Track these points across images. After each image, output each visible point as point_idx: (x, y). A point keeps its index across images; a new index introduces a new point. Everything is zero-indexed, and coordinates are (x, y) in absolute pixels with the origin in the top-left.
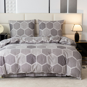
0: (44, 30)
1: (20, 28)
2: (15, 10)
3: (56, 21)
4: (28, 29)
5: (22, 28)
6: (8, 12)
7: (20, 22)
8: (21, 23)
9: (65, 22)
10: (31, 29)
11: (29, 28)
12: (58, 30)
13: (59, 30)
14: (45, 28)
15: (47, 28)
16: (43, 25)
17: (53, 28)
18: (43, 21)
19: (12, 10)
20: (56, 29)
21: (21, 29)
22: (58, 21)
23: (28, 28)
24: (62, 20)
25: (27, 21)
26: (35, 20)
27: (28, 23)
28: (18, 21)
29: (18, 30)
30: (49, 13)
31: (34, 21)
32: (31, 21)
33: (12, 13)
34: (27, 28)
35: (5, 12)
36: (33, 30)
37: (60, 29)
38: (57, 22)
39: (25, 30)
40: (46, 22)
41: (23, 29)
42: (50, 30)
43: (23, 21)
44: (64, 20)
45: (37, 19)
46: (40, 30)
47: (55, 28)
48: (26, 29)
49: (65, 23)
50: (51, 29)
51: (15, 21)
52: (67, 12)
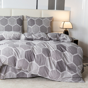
0: (33, 26)
1: (7, 25)
3: (45, 18)
4: (17, 25)
5: (9, 24)
7: (8, 17)
8: (9, 19)
9: (53, 19)
10: (19, 26)
11: (18, 25)
12: (47, 27)
14: (34, 25)
15: (36, 25)
16: (32, 22)
17: (42, 25)
18: (32, 17)
20: (46, 26)
21: (8, 25)
22: (47, 18)
23: (16, 24)
24: (51, 17)
25: (15, 17)
26: (23, 16)
27: (16, 19)
28: (5, 17)
29: (6, 27)
30: (37, 9)
31: (22, 17)
32: (19, 17)
34: (15, 24)
36: (21, 26)
37: (49, 26)
38: (46, 18)
39: (13, 26)
40: (35, 18)
41: (11, 25)
42: (39, 27)
43: (11, 17)
44: (52, 17)
46: (29, 26)
47: (44, 25)
48: (14, 25)
49: (53, 21)
50: (41, 26)
52: (54, 9)
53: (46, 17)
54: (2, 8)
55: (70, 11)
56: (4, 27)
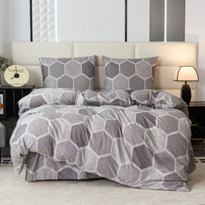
0: (114, 78)
1: (63, 75)
2: (53, 34)
3: (141, 59)
4: (82, 76)
5: (67, 75)
6: (38, 39)
7: (65, 60)
8: (67, 63)
9: (160, 61)
10: (87, 77)
11: (84, 75)
12: (145, 79)
13: (147, 78)
14: (118, 75)
15: (122, 75)
16: (113, 68)
17: (134, 75)
18: (113, 59)
19: (46, 34)
20: (141, 77)
21: (65, 76)
22: (145, 59)
23: (82, 74)
24: (154, 58)
25: (80, 59)
26: (96, 57)
27: (81, 64)
28: (58, 59)
29: (60, 79)
30: (126, 41)
31: (94, 60)
32: (86, 58)
33: (46, 41)
34: (80, 75)
35: (32, 40)
36: (91, 78)
37: (150, 77)
38: (143, 61)
39: (74, 78)
40: (119, 60)
41: (71, 77)
42: (128, 78)
43: (71, 59)
44: (157, 58)
45: (100, 55)
46: (107, 78)
47: (138, 75)
48: (76, 77)
49: (159, 65)
50: (130, 77)
51: (54, 59)
52: (163, 40)
53: (143, 57)
54: (56, 41)
55: (197, 44)
56: (57, 80)
